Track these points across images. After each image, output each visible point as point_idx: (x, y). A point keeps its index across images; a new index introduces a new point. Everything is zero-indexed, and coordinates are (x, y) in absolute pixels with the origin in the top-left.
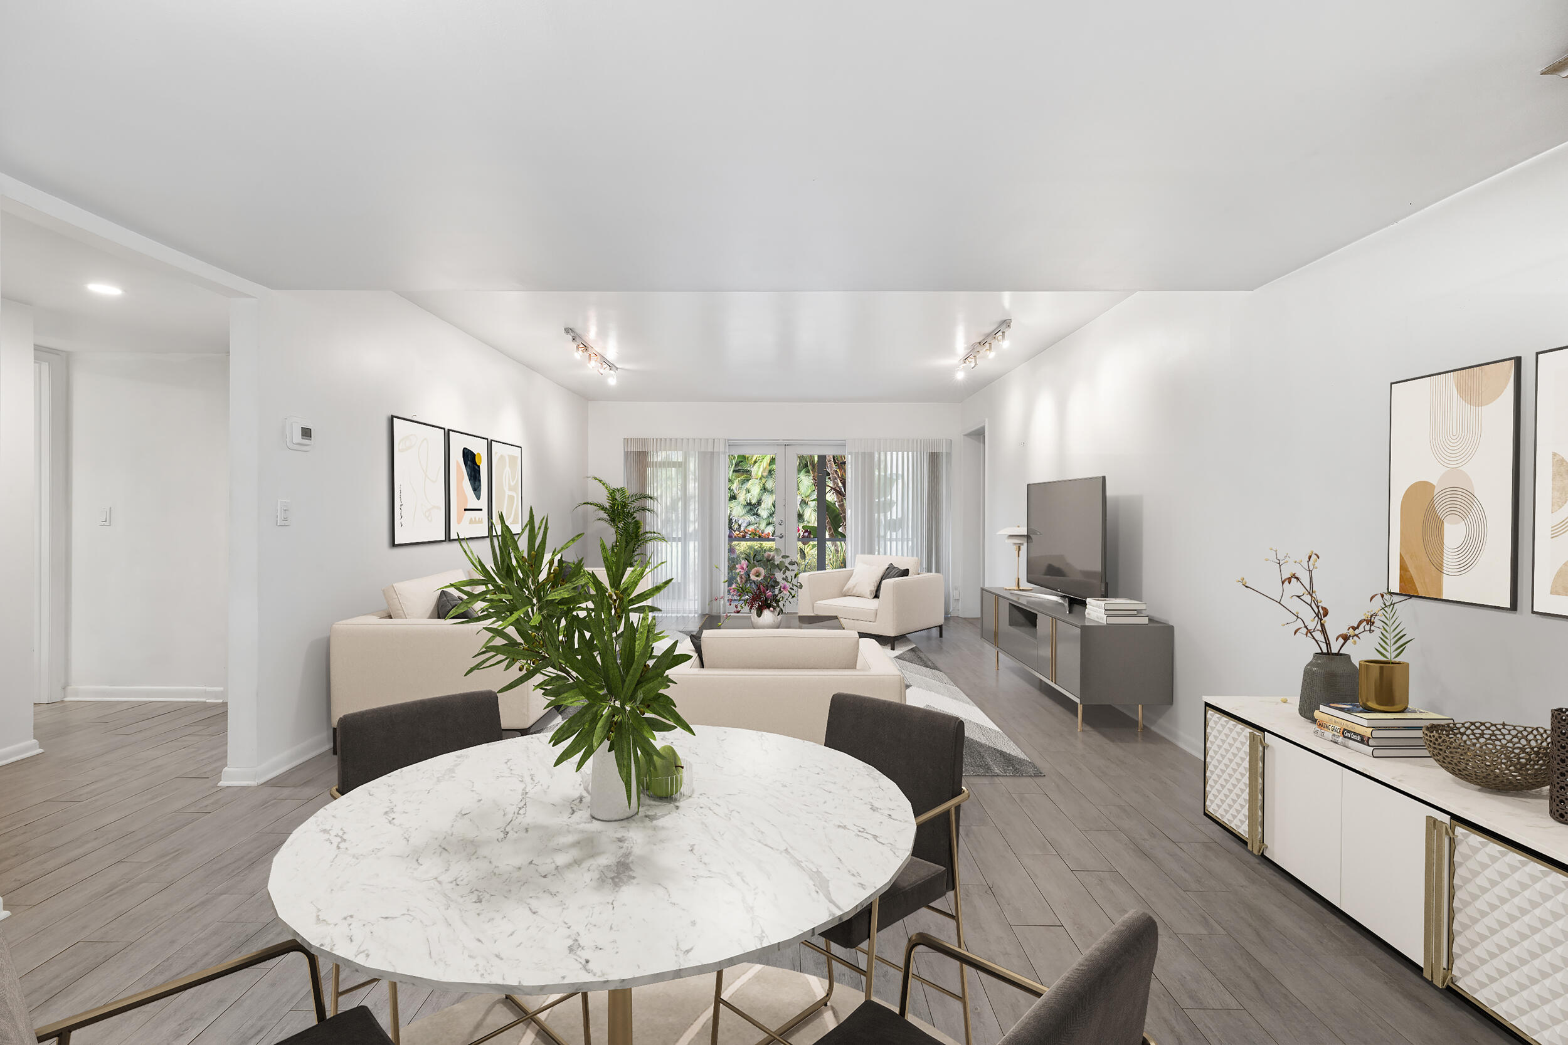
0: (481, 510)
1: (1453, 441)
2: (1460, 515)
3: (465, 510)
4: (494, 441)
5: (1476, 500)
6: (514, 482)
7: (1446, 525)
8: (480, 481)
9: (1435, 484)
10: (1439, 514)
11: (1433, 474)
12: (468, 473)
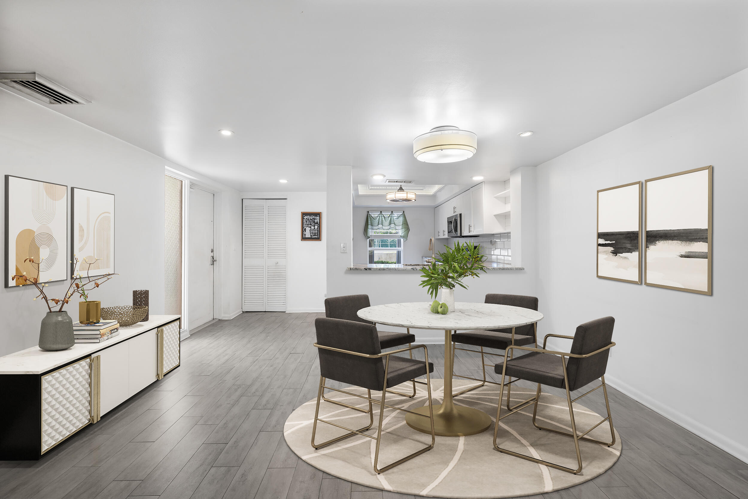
1: (44, 213)
2: (46, 244)
5: (53, 239)
7: (41, 249)
9: (35, 231)
10: (37, 245)
11: (35, 226)
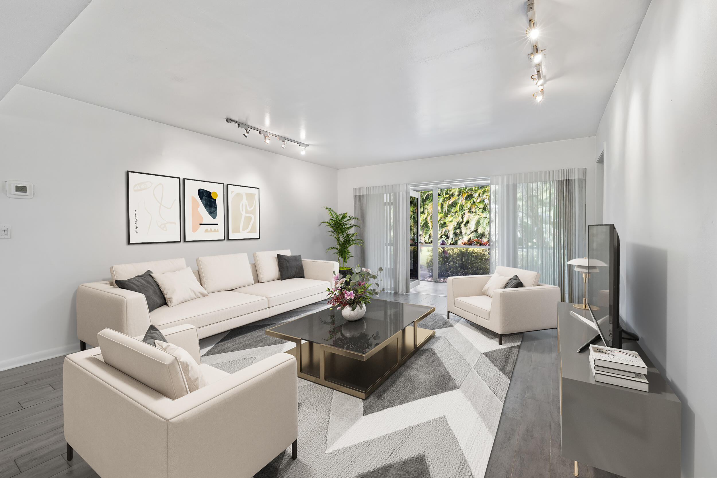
0: (217, 224)
3: (200, 224)
4: (230, 185)
6: (252, 208)
8: (216, 208)
12: (203, 204)
